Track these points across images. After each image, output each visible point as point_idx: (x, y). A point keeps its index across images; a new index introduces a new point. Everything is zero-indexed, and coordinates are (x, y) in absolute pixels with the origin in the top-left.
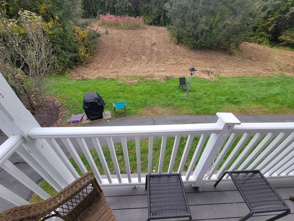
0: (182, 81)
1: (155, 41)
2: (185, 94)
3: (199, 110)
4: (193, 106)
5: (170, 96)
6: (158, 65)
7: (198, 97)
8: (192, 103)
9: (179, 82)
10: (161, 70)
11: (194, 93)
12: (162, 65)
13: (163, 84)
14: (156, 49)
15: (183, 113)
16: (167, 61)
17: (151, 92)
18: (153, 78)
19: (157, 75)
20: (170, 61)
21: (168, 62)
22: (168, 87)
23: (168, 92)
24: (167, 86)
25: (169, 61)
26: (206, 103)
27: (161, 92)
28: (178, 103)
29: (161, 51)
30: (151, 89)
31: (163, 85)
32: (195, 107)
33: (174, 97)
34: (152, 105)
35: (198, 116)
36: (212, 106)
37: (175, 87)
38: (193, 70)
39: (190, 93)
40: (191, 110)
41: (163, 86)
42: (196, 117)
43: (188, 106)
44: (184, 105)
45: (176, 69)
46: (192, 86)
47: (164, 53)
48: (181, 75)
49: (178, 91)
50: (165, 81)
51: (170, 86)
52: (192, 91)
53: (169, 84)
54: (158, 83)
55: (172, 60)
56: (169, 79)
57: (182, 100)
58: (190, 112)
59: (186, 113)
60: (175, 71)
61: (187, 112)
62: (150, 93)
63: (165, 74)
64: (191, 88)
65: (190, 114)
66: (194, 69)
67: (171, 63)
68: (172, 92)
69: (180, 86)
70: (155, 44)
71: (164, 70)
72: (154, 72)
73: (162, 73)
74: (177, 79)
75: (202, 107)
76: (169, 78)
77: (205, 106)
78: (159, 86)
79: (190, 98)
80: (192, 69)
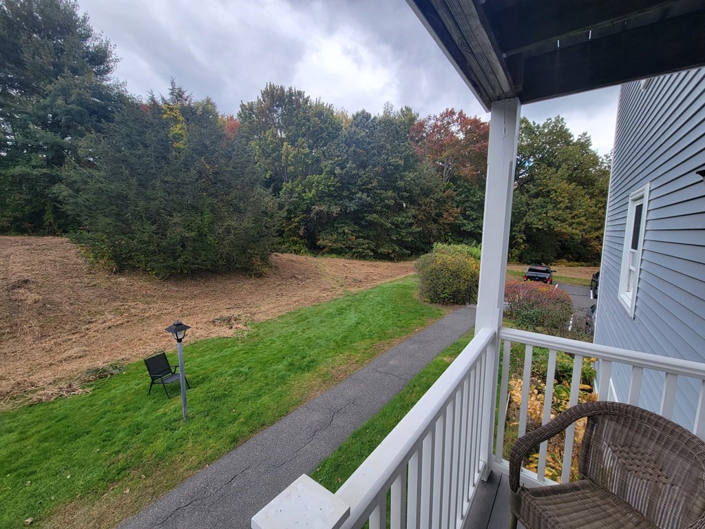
0: (158, 366)
1: (25, 276)
2: (178, 401)
3: (233, 429)
4: (213, 426)
5: (121, 435)
6: (47, 344)
7: (220, 392)
8: (208, 419)
9: (148, 373)
10: (64, 355)
11: (206, 386)
12: (72, 339)
13: (82, 403)
14: (32, 297)
15: (187, 470)
16: (90, 322)
17: (22, 460)
18: (30, 396)
19: (50, 380)
20: (100, 321)
21: (92, 325)
22: (105, 403)
23: (106, 423)
24: (100, 403)
25: (96, 321)
26: (246, 399)
27: (77, 436)
28: (160, 445)
29: (56, 297)
30: (16, 447)
31: (83, 406)
32: (221, 425)
33: (137, 429)
34: (29, 520)
35: (239, 450)
36: (265, 399)
37: (137, 393)
38: (179, 327)
39: (192, 392)
40: (211, 441)
41: (83, 409)
42: (234, 454)
43: (199, 434)
44: (184, 438)
45: (130, 337)
46: (197, 369)
47: (71, 304)
48: (151, 350)
49: (150, 403)
50: (88, 390)
51: (114, 397)
52: (198, 383)
53: (109, 391)
54: (57, 405)
55: (110, 317)
56: (106, 376)
57: (170, 426)
58: (210, 452)
59: (195, 464)
60: (127, 343)
61: (198, 456)
62: (13, 466)
63: (86, 364)
64: (194, 375)
65: (210, 460)
66: (181, 324)
67: (108, 324)
68: (129, 413)
69: (153, 383)
70: (26, 281)
71: (81, 354)
72: (31, 371)
73: (74, 365)
74: (138, 364)
75: (240, 414)
76: (105, 371)
77: (247, 409)
78: (66, 417)
79: (198, 407)
80: (175, 327)
